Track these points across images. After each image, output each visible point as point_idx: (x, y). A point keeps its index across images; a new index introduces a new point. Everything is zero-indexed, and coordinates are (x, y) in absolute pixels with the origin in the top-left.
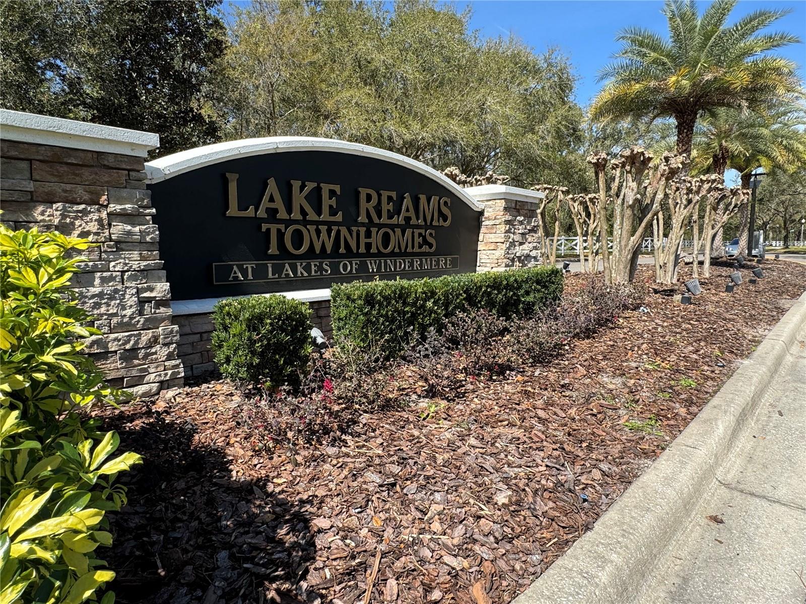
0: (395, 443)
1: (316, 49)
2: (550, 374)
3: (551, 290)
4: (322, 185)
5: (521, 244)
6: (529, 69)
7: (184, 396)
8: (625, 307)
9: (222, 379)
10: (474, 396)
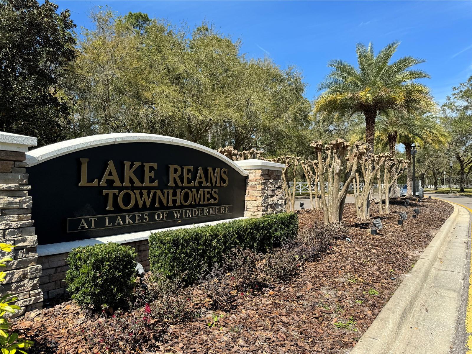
0: (191, 346)
1: (140, 59)
2: (291, 289)
3: (291, 228)
4: (145, 164)
5: (272, 196)
6: (277, 79)
7: (42, 316)
8: (337, 238)
9: (70, 300)
10: (243, 307)
